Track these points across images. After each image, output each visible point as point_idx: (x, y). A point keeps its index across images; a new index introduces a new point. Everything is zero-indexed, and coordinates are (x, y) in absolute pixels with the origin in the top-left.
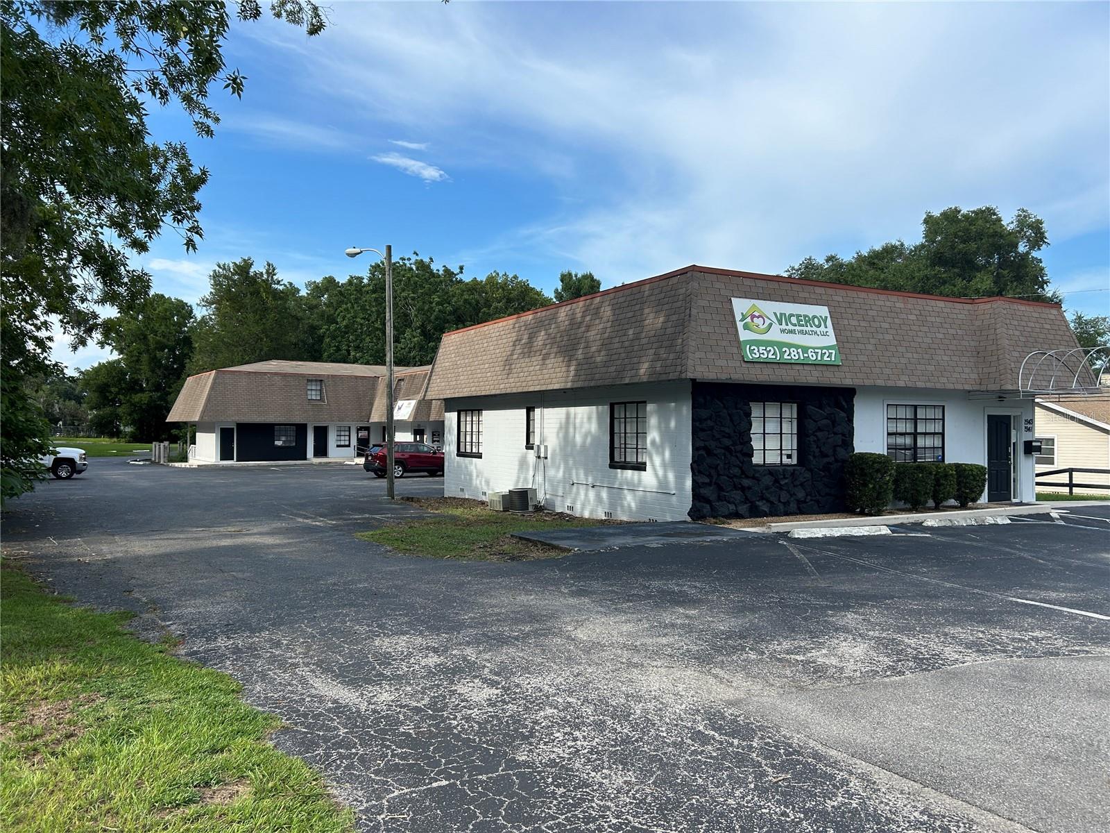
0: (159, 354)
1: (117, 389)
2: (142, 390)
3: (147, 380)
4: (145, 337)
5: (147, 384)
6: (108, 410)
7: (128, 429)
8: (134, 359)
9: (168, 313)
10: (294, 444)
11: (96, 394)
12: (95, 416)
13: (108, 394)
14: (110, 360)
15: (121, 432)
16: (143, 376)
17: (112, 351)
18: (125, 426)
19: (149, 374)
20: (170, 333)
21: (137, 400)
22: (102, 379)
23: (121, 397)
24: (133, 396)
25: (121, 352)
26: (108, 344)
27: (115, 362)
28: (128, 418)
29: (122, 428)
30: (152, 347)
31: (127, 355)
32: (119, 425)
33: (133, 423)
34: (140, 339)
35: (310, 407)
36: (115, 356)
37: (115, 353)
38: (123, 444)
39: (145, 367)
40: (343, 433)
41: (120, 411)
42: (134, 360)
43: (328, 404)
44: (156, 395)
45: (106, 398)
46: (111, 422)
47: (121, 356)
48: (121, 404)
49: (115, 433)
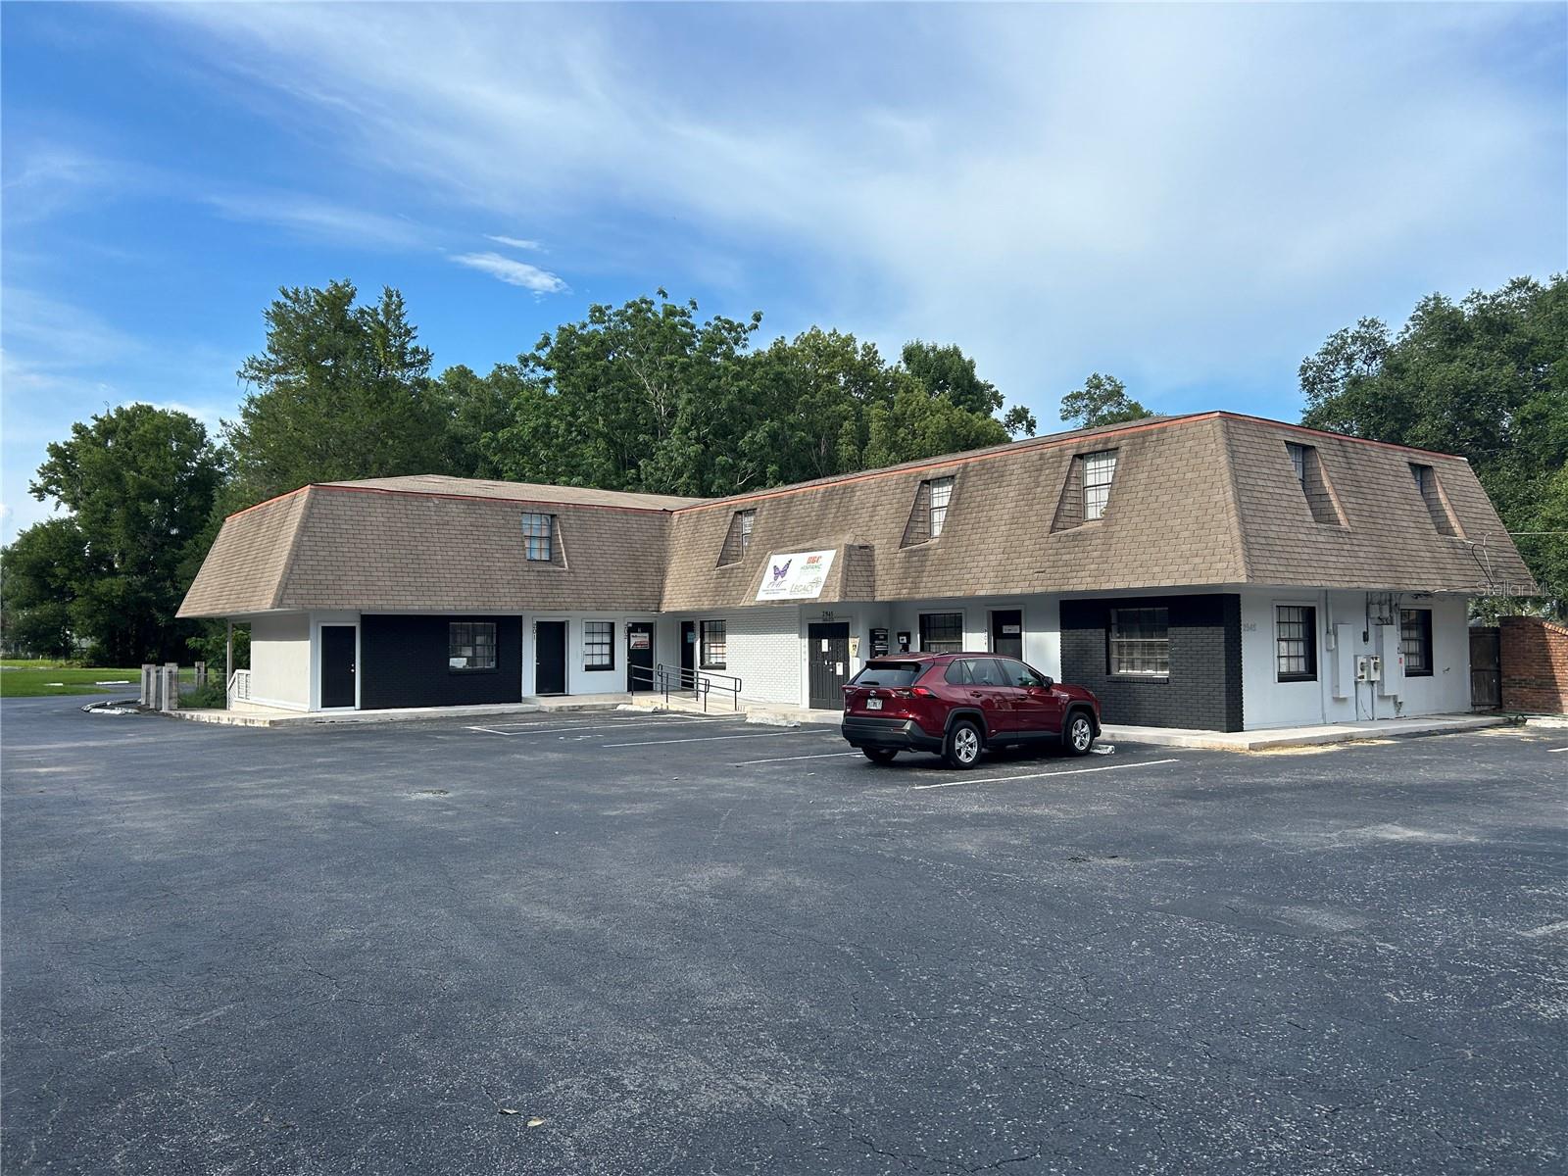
0: (143, 506)
1: (66, 571)
2: (113, 573)
3: (122, 554)
4: (119, 478)
5: (123, 562)
6: (49, 608)
7: (87, 643)
8: (99, 516)
9: (162, 434)
10: (493, 665)
11: (28, 580)
12: (26, 619)
13: (49, 579)
14: (55, 518)
15: (72, 648)
16: (116, 548)
17: (58, 505)
18: (80, 637)
19: (125, 543)
20: (165, 470)
21: (103, 590)
22: (38, 552)
23: (75, 585)
24: (96, 583)
25: (75, 506)
26: (52, 492)
27: (63, 522)
28: (88, 621)
29: (75, 640)
30: (133, 494)
31: (85, 509)
32: (71, 636)
33: (96, 632)
34: (110, 480)
35: (532, 576)
36: (65, 512)
37: (65, 507)
38: (77, 670)
39: (118, 532)
40: (597, 639)
41: (72, 609)
42: (98, 521)
43: (572, 571)
44: (138, 580)
45: (45, 586)
46: (56, 630)
47: (75, 512)
48: (74, 598)
49: (61, 651)
